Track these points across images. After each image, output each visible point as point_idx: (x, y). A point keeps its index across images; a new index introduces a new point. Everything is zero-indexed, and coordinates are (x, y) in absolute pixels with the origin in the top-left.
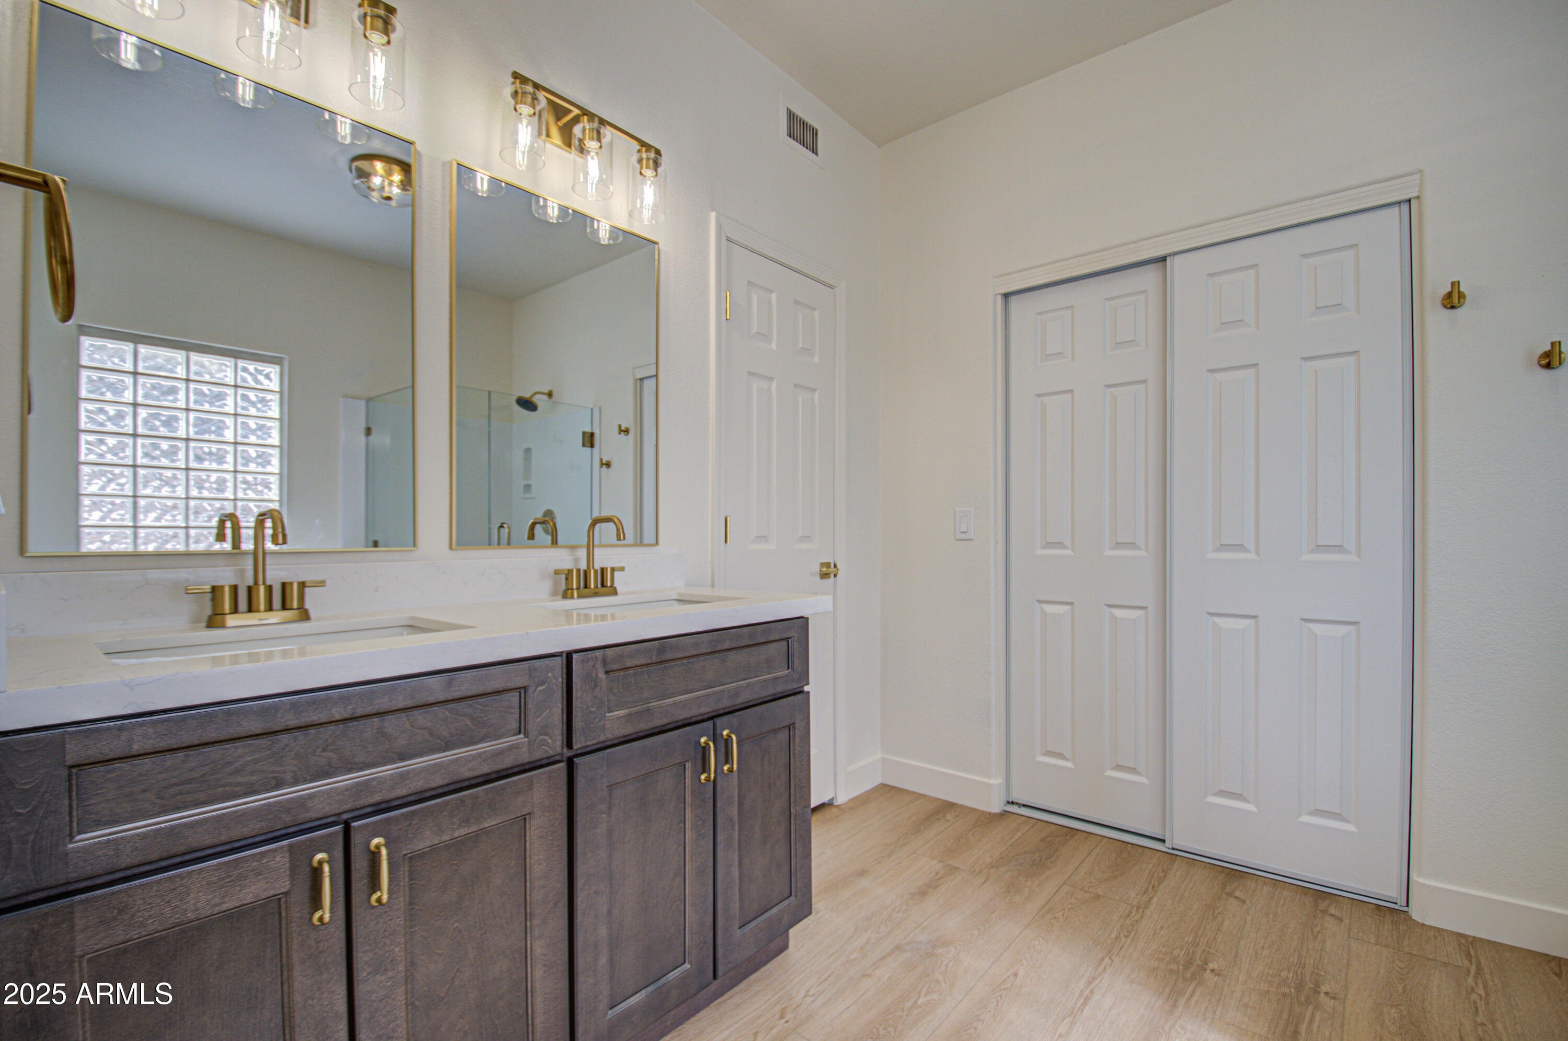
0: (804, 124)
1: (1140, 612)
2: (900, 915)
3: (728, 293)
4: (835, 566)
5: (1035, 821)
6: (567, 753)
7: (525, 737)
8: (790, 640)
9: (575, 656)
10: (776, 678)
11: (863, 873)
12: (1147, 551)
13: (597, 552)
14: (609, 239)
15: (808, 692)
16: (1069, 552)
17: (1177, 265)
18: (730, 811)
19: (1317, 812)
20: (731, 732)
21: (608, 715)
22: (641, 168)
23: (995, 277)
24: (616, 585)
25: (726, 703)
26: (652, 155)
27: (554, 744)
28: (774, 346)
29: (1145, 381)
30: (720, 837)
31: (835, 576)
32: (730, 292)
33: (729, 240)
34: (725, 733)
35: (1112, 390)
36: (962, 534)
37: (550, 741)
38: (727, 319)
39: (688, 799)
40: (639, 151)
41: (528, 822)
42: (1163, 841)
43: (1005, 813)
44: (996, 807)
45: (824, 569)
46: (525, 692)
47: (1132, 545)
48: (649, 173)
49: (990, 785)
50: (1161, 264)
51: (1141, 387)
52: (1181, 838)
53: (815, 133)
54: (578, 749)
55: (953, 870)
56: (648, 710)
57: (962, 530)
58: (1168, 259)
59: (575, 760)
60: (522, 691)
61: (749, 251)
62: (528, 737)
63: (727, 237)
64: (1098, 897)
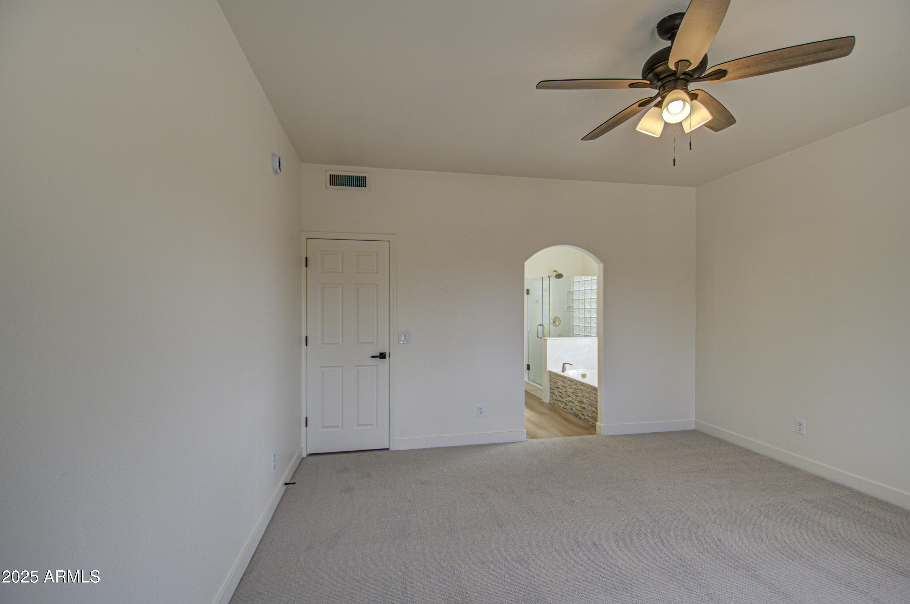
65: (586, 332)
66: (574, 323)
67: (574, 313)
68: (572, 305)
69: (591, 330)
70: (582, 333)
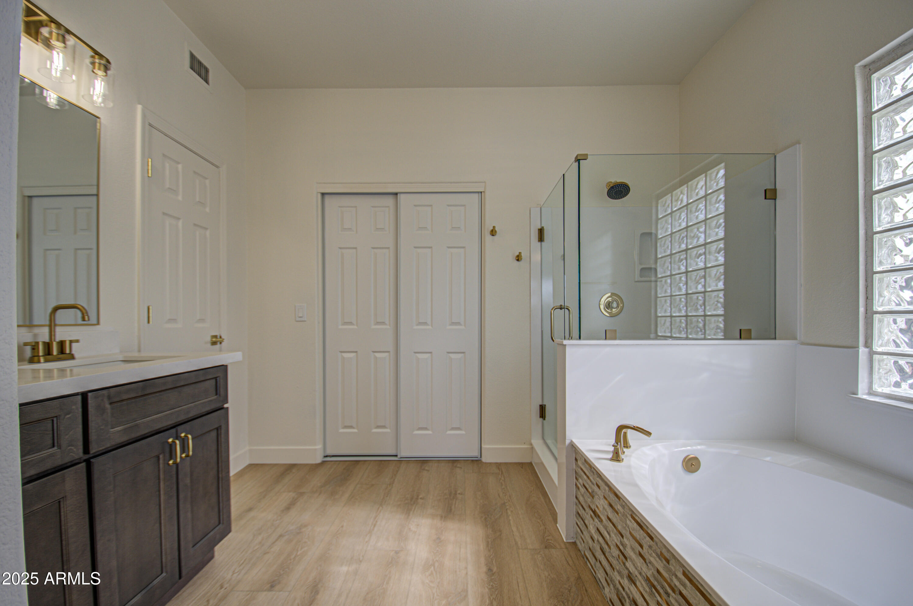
0: (200, 63)
1: (387, 354)
2: (278, 522)
3: (150, 160)
4: (221, 337)
5: (338, 462)
6: (87, 457)
7: (58, 449)
8: (218, 378)
9: (90, 394)
10: (211, 401)
11: (250, 509)
12: (390, 326)
13: (58, 330)
14: (58, 105)
15: (227, 408)
16: (355, 327)
17: (402, 197)
18: (185, 481)
19: (453, 429)
20: (187, 433)
21: (112, 430)
22: (94, 68)
23: (317, 183)
24: (73, 352)
25: (183, 418)
26: (103, 62)
27: (78, 452)
28: (180, 198)
29: (388, 248)
30: (181, 496)
31: (221, 343)
32: (152, 159)
33: (150, 125)
34: (183, 435)
35: (375, 250)
36: (299, 318)
37: (75, 450)
38: (149, 177)
39: (162, 476)
40: (92, 57)
41: (62, 503)
42: (396, 456)
43: (323, 462)
44: (319, 460)
45: (214, 339)
46: (57, 419)
47: (383, 323)
48: (101, 73)
49: (316, 450)
50: (395, 196)
51: (387, 250)
52: (404, 453)
53: (207, 71)
54: (93, 454)
55: (302, 494)
56: (137, 425)
57: (299, 316)
58: (398, 195)
59: (91, 460)
60: (55, 419)
61: (164, 135)
62: (60, 449)
63: (150, 123)
64: (373, 485)
65: (689, 331)
66: (659, 310)
67: (658, 283)
68: (653, 266)
69: (704, 325)
70: (680, 332)
